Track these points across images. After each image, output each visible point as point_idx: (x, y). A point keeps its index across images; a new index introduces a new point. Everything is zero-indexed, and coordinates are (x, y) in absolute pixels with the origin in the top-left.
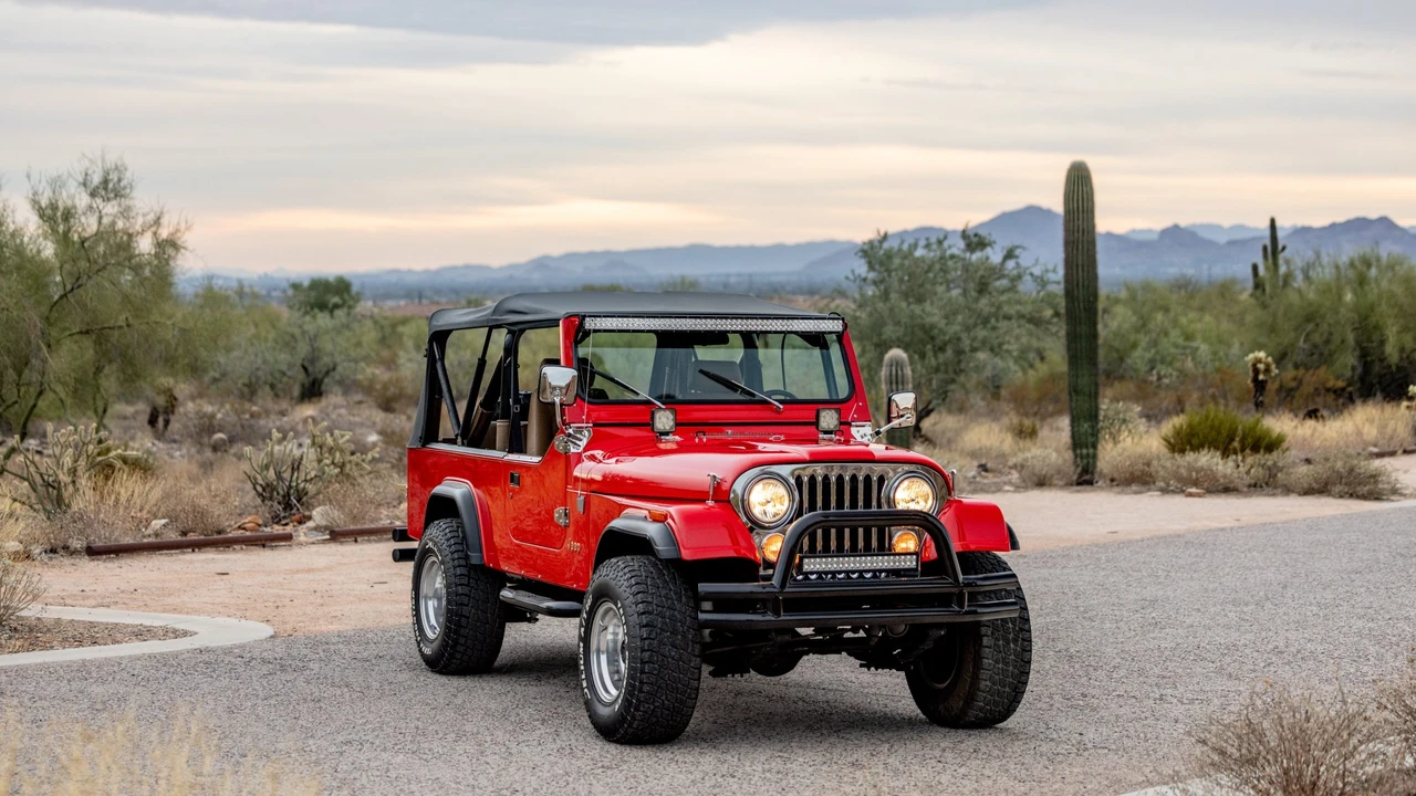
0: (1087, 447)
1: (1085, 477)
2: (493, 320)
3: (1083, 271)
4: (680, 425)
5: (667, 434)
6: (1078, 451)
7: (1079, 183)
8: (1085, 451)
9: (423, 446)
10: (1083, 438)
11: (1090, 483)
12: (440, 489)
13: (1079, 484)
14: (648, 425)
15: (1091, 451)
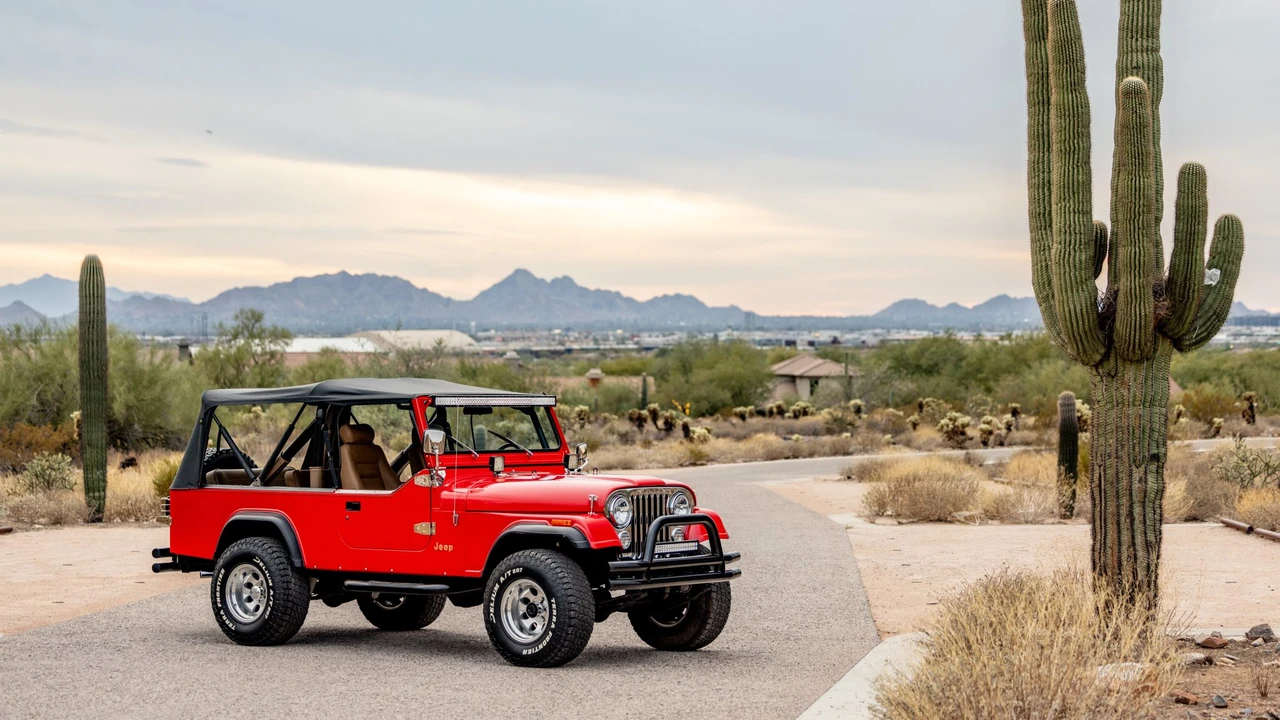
0: (99, 491)
1: (97, 515)
2: (312, 399)
3: (97, 345)
4: (508, 467)
5: (499, 472)
6: (91, 494)
7: (92, 271)
8: (97, 494)
9: (201, 487)
10: (96, 483)
11: (100, 520)
12: (237, 517)
13: (93, 521)
14: (487, 467)
15: (102, 493)
